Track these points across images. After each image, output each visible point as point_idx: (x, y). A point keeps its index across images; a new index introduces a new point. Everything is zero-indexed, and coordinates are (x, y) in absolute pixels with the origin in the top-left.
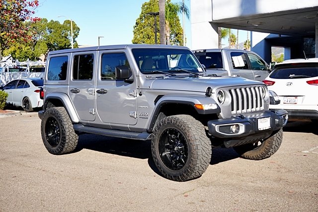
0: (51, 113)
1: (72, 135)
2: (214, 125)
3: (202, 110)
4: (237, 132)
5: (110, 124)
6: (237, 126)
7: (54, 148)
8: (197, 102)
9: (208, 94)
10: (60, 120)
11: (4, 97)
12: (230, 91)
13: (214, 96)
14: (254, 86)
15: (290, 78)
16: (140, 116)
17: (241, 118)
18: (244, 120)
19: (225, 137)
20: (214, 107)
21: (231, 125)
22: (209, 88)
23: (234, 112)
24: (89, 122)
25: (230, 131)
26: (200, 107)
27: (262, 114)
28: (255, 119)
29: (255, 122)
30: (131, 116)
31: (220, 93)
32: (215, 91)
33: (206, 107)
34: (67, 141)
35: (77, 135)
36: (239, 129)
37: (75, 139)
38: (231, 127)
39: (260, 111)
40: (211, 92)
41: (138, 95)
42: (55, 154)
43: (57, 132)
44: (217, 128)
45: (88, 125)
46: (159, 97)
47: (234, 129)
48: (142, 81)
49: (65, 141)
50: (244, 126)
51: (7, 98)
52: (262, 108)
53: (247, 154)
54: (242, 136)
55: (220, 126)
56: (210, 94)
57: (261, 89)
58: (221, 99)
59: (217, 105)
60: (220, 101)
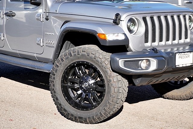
2: (118, 59)
3: (105, 40)
4: (147, 68)
6: (148, 61)
8: (100, 31)
9: (116, 22)
12: (144, 19)
13: (124, 24)
14: (179, 13)
17: (154, 53)
18: (157, 55)
20: (121, 37)
21: (140, 60)
22: (117, 15)
23: (149, 44)
25: (138, 67)
26: (102, 37)
27: (187, 48)
28: (173, 53)
29: (172, 57)
30: (38, 44)
31: (131, 20)
32: (125, 18)
33: (111, 37)
36: (149, 65)
38: (140, 62)
39: (185, 44)
40: (119, 19)
44: (121, 63)
47: (143, 64)
48: (49, 4)
50: (155, 61)
52: (188, 40)
53: (170, 94)
54: (153, 73)
55: (125, 61)
56: (118, 21)
57: (187, 17)
58: (132, 28)
59: (125, 35)
60: (130, 31)
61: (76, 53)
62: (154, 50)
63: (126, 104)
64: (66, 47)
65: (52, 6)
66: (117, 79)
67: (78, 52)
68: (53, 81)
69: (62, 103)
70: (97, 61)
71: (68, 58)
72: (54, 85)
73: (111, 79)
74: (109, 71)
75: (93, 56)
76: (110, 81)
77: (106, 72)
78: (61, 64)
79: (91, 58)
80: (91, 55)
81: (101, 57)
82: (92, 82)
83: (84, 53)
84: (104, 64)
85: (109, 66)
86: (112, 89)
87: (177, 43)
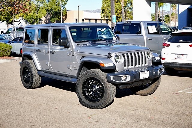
0: (25, 64)
1: (37, 78)
2: (110, 76)
3: (104, 66)
4: (125, 80)
5: (57, 72)
6: (126, 76)
7: (27, 85)
8: (101, 62)
10: (30, 68)
11: (10, 49)
12: (123, 55)
13: (113, 58)
14: (141, 51)
15: (179, 42)
16: (73, 68)
17: (129, 72)
18: (130, 73)
19: (117, 83)
20: (112, 65)
22: (109, 53)
23: (126, 68)
24: (46, 70)
25: (121, 80)
26: (102, 65)
27: (146, 68)
28: (138, 72)
29: (138, 74)
30: (68, 68)
31: (117, 56)
32: (113, 55)
33: (106, 65)
34: (34, 81)
35: (40, 78)
36: (126, 79)
37: (39, 80)
38: (122, 77)
39: (145, 66)
40: (111, 56)
41: (71, 55)
42: (27, 88)
43: (29, 75)
44: (112, 78)
45: (46, 72)
46: (83, 57)
47: (123, 78)
48: (74, 47)
49: (33, 81)
50: (129, 76)
51: (11, 49)
54: (128, 82)
55: (114, 77)
56: (110, 57)
57: (146, 52)
58: (117, 60)
59: (114, 63)
60: (116, 61)
62: (129, 71)
63: (115, 99)
64: (83, 70)
65: (75, 48)
66: (110, 86)
67: (90, 73)
68: (78, 88)
69: (82, 99)
70: (100, 77)
71: (85, 76)
72: (78, 90)
73: (107, 86)
74: (106, 82)
76: (107, 87)
77: (104, 83)
78: (81, 79)
79: (97, 76)
80: (96, 74)
81: (102, 75)
82: (97, 87)
83: (93, 73)
84: (103, 79)
85: (106, 79)
86: (108, 91)
87: (141, 66)
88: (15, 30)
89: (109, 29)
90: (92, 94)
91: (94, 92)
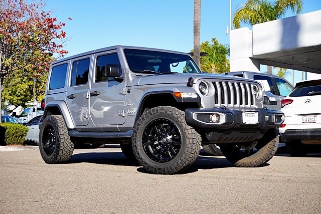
0: (49, 121)
1: (68, 143)
2: (192, 113)
3: (180, 97)
5: (101, 126)
6: (218, 116)
7: (50, 157)
8: (176, 90)
9: (190, 84)
10: (56, 126)
11: (25, 132)
12: (214, 83)
13: (196, 87)
14: (244, 82)
15: (309, 95)
16: (128, 115)
18: (225, 111)
19: (204, 126)
20: (195, 96)
21: (211, 114)
22: (190, 79)
23: (218, 105)
24: (83, 127)
25: (209, 120)
26: (178, 95)
30: (120, 116)
31: (202, 84)
32: (196, 81)
33: (184, 95)
34: (62, 148)
35: (72, 143)
36: (219, 119)
37: (70, 147)
38: (211, 116)
39: (251, 108)
40: (192, 82)
41: (126, 93)
42: (49, 164)
43: (53, 141)
44: (194, 116)
45: (83, 131)
47: (214, 118)
48: (131, 79)
49: (59, 148)
50: (224, 115)
52: (254, 106)
54: (223, 126)
55: (198, 115)
56: (191, 84)
57: (252, 86)
58: (203, 90)
59: (198, 94)
60: (202, 93)
61: (155, 112)
62: (223, 107)
65: (133, 80)
66: (192, 131)
67: (157, 110)
68: (135, 139)
69: (143, 158)
70: (173, 117)
71: (148, 116)
72: (136, 142)
73: (186, 131)
74: (185, 125)
75: (170, 113)
76: (185, 133)
77: (181, 126)
78: (142, 122)
79: (169, 114)
80: (168, 112)
81: (177, 113)
82: (169, 137)
83: (162, 111)
84: (180, 119)
85: (184, 120)
86: (187, 140)
87: (244, 107)
88: (36, 111)
89: (191, 61)
90: (160, 149)
91: (163, 147)
